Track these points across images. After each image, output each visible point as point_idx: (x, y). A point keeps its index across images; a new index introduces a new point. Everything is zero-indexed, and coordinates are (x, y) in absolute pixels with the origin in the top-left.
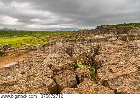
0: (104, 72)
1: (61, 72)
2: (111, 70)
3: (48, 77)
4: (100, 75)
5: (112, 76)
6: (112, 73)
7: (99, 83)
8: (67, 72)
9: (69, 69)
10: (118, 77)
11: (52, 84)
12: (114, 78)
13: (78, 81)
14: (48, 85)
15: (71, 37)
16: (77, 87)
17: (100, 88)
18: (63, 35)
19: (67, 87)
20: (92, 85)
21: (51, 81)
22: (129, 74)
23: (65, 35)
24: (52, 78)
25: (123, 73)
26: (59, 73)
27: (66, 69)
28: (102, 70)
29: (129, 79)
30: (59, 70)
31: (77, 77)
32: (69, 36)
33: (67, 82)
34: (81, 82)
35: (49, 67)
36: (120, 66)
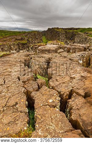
0: (53, 81)
1: (27, 82)
2: (57, 80)
3: (21, 87)
4: (51, 83)
5: (57, 83)
6: (57, 81)
7: (50, 88)
8: (31, 82)
9: (32, 80)
10: (60, 84)
11: (24, 90)
12: (58, 85)
13: (39, 88)
14: (23, 91)
15: (22, 39)
16: (39, 91)
17: (51, 90)
18: (13, 37)
19: (34, 91)
20: (47, 89)
21: (24, 89)
22: (65, 82)
23: (15, 37)
24: (23, 87)
25: (63, 81)
26: (26, 83)
27: (30, 80)
28: (52, 80)
29: (65, 84)
30: (26, 81)
31: (38, 85)
32: (20, 38)
33: (33, 89)
34: (41, 88)
35: (18, 79)
36: (62, 77)
